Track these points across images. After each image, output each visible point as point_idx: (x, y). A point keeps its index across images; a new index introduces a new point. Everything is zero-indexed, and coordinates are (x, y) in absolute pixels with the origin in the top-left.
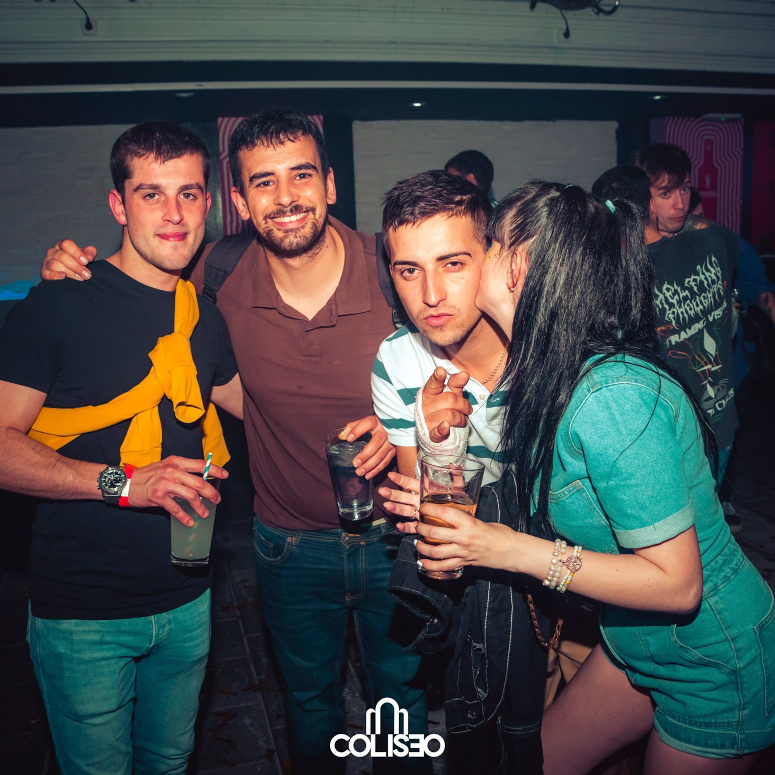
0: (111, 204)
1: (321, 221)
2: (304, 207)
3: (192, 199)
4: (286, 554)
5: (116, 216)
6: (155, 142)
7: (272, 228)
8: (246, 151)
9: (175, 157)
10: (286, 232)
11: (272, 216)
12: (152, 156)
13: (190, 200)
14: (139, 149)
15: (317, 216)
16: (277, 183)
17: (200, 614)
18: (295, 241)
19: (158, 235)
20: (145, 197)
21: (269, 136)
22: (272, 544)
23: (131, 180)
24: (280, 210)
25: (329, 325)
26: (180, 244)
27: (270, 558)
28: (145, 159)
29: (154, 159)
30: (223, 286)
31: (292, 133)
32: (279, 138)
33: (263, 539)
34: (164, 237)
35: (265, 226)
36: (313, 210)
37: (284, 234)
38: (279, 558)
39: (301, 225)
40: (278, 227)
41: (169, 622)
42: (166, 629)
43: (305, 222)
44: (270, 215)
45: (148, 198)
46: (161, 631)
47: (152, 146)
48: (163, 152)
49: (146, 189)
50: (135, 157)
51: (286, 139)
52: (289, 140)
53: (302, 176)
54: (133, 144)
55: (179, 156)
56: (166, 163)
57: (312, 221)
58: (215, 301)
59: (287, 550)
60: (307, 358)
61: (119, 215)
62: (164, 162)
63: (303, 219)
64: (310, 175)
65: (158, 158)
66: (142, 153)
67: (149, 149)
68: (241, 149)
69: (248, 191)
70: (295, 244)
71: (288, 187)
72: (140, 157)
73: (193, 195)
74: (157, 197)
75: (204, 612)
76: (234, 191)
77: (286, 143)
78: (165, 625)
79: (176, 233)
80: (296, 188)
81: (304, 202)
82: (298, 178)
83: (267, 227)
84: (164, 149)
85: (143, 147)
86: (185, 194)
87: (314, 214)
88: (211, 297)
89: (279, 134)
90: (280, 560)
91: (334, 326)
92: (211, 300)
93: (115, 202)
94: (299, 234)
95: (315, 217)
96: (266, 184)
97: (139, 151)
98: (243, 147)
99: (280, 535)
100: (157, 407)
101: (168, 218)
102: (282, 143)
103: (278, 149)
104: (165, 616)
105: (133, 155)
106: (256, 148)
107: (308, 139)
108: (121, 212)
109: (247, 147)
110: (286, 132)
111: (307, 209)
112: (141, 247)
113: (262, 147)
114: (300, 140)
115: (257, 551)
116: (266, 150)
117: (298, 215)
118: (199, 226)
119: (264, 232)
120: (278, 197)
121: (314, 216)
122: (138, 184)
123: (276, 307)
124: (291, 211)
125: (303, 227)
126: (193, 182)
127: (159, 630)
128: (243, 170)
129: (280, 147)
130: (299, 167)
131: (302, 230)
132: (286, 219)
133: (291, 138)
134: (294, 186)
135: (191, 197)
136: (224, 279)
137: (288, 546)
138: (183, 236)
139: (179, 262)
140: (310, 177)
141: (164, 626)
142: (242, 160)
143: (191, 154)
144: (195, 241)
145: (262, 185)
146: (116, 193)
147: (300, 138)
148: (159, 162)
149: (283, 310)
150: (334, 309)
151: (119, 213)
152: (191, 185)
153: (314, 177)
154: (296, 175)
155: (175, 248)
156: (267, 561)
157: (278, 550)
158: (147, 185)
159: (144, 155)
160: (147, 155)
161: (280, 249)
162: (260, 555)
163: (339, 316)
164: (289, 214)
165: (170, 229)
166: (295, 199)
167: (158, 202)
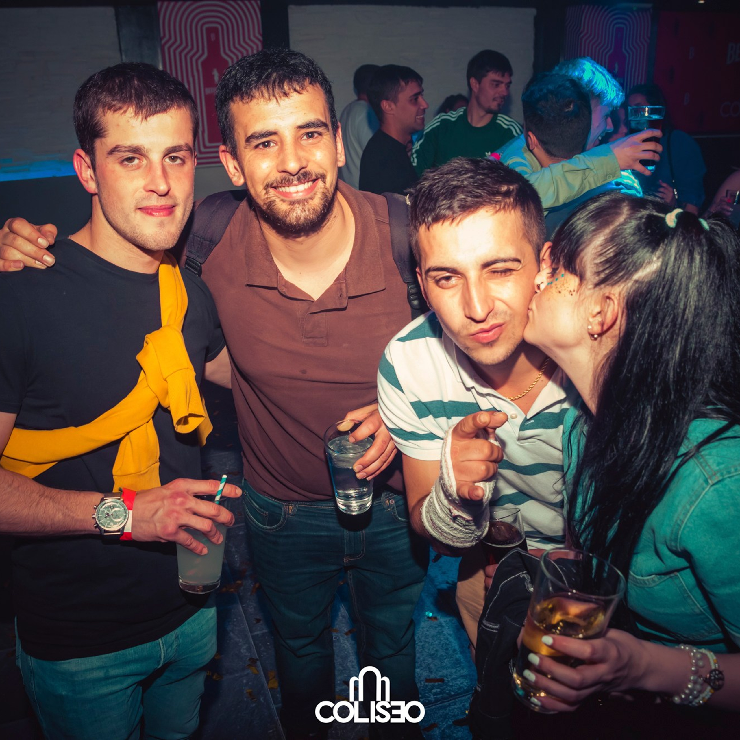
0: (76, 167)
1: (332, 190)
2: (314, 174)
3: (179, 164)
4: (283, 523)
5: (84, 183)
6: (133, 92)
7: (274, 198)
8: (240, 103)
9: (159, 112)
10: (292, 203)
11: (275, 184)
12: (131, 110)
13: (178, 165)
14: (113, 100)
15: (328, 185)
16: (281, 143)
17: (208, 621)
18: (303, 215)
19: (140, 209)
20: (123, 161)
21: (270, 86)
22: (267, 513)
23: (103, 140)
24: (285, 179)
25: (338, 307)
26: (166, 219)
27: (265, 525)
28: (122, 114)
29: (133, 114)
30: (210, 257)
31: (298, 82)
32: (282, 88)
33: (257, 507)
34: (147, 211)
35: (266, 196)
36: (323, 177)
37: (289, 207)
38: (275, 526)
39: (309, 196)
40: (282, 197)
41: (177, 638)
42: (174, 646)
43: (314, 192)
44: (272, 184)
45: (126, 163)
46: (169, 650)
47: (131, 97)
48: (145, 106)
49: (124, 152)
50: (109, 111)
51: (292, 90)
52: (295, 90)
53: (310, 135)
54: (104, 93)
55: (164, 110)
56: (148, 119)
57: (321, 190)
58: (200, 273)
59: (284, 518)
60: (311, 340)
61: (87, 181)
62: (146, 118)
63: (311, 189)
64: (320, 134)
65: (138, 112)
66: (119, 105)
67: (126, 100)
68: (233, 101)
69: (243, 153)
70: (302, 218)
71: (295, 150)
72: (115, 111)
73: (181, 159)
74: (136, 161)
75: (211, 618)
76: (223, 151)
77: (292, 94)
78: (173, 643)
79: (161, 206)
80: (304, 150)
81: (313, 169)
82: (305, 137)
83: (267, 198)
84: (146, 100)
85: (118, 98)
86: (171, 157)
87: (325, 182)
88: (196, 270)
89: (283, 83)
90: (276, 528)
91: (344, 309)
92: (196, 272)
93: (81, 164)
94: (307, 207)
95: (325, 186)
96: (266, 145)
97: (114, 103)
98: (237, 99)
99: (276, 504)
100: (152, 420)
101: (153, 188)
102: (286, 94)
103: (282, 102)
104: (172, 636)
105: (106, 108)
106: (255, 101)
107: (316, 88)
108: (89, 177)
109: (242, 98)
110: (291, 80)
111: (316, 176)
112: (119, 223)
113: (262, 99)
114: (307, 91)
115: (250, 517)
116: (267, 104)
117: (306, 184)
118: (188, 198)
119: (264, 204)
120: (283, 162)
121: (324, 184)
122: (114, 146)
123: (276, 286)
124: (299, 179)
125: (312, 198)
126: (182, 142)
127: (167, 650)
128: (236, 126)
129: (284, 100)
130: (308, 125)
131: (310, 202)
132: (292, 189)
133: (298, 88)
134: (301, 147)
135: (178, 161)
136: (211, 250)
137: (285, 515)
138: (170, 210)
139: (166, 242)
140: (320, 137)
141: (171, 645)
142: (236, 115)
143: (179, 107)
144: (184, 215)
145: (261, 146)
146: (83, 154)
147: (308, 88)
148: (140, 118)
149: (283, 290)
150: (344, 290)
151: (88, 178)
152: (180, 146)
153: (325, 137)
154: (303, 135)
155: (161, 225)
156: (261, 528)
157: (273, 519)
158: (126, 147)
159: (120, 108)
160: (125, 109)
161: (285, 224)
162: (253, 522)
163: (350, 298)
164: (295, 182)
165: (154, 201)
166: (304, 165)
167: (138, 167)
